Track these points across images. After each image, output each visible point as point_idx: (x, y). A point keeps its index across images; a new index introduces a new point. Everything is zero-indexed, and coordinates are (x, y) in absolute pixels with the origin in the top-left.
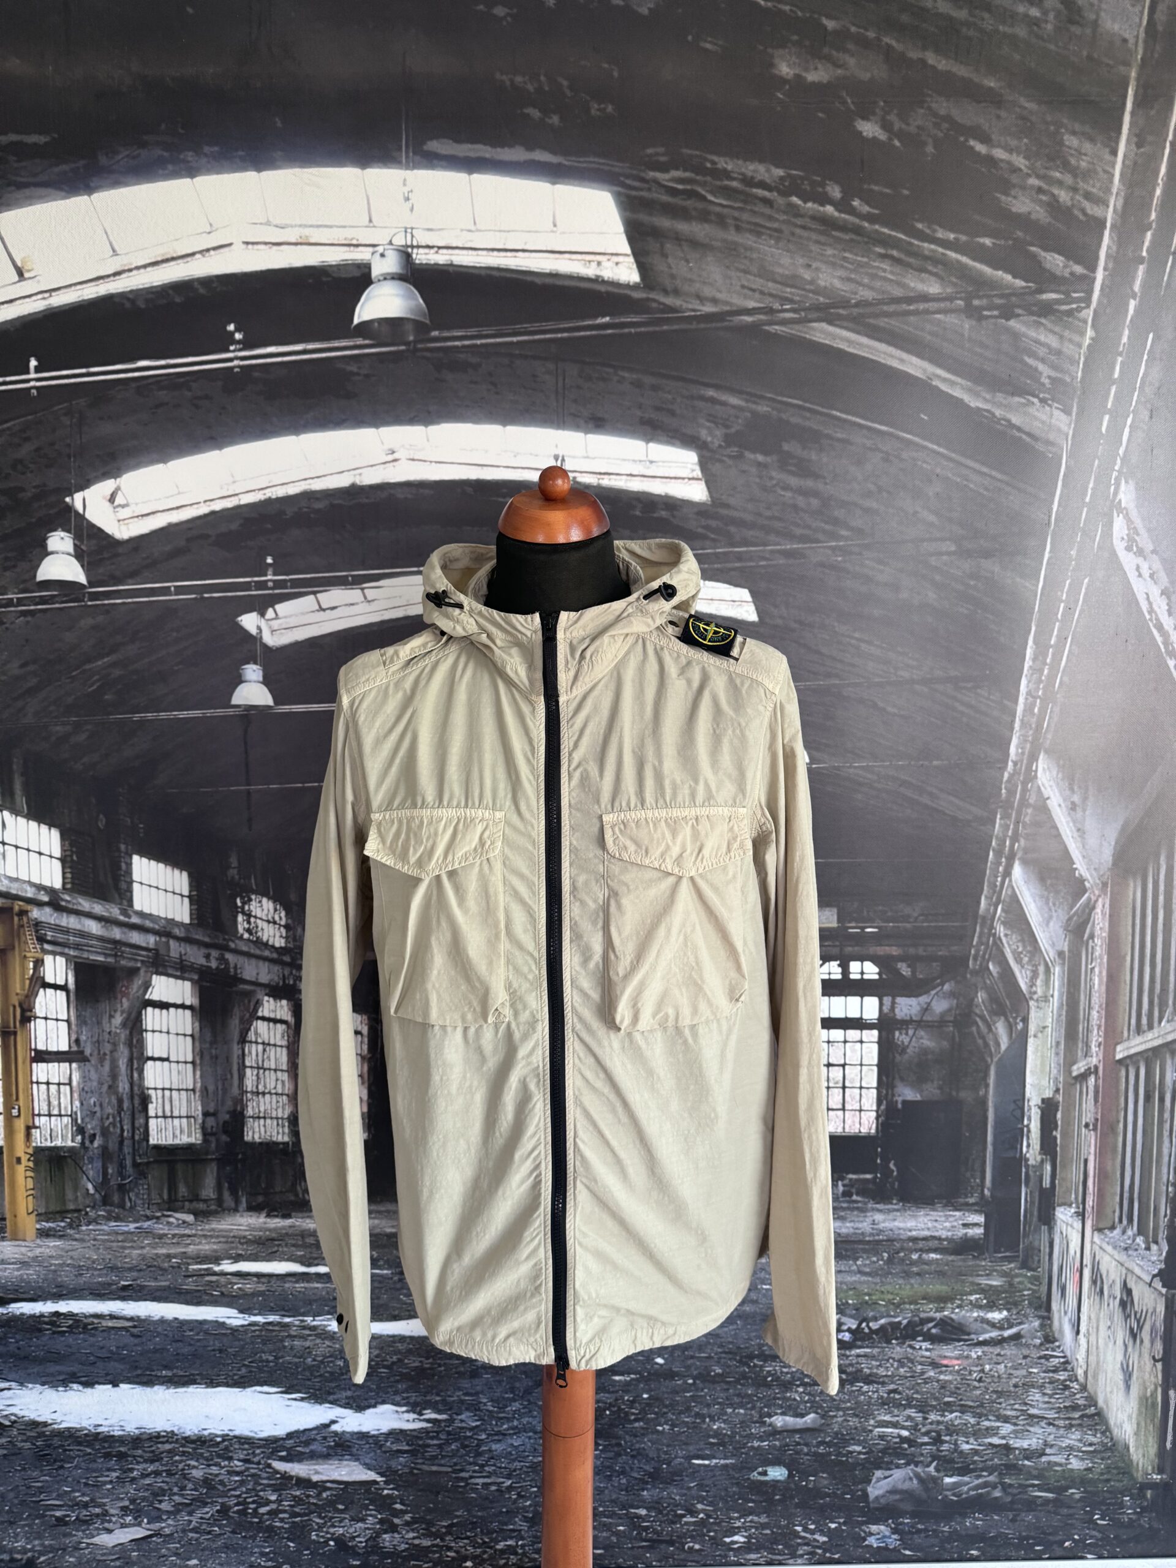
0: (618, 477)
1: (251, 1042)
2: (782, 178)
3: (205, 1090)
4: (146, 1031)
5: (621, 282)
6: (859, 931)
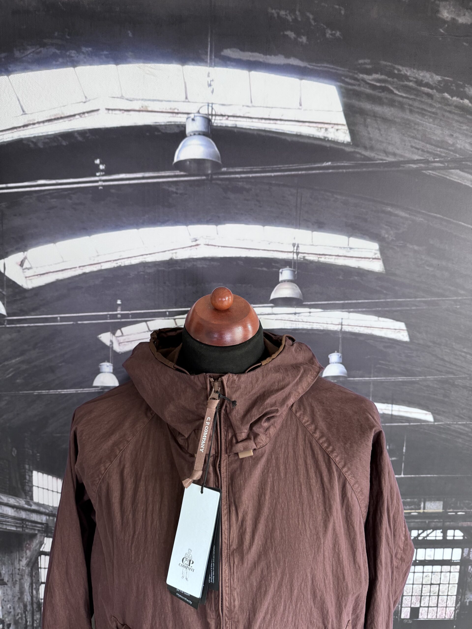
0: (330, 257)
2: (439, 82)
4: (41, 568)
5: (339, 141)
6: (454, 514)
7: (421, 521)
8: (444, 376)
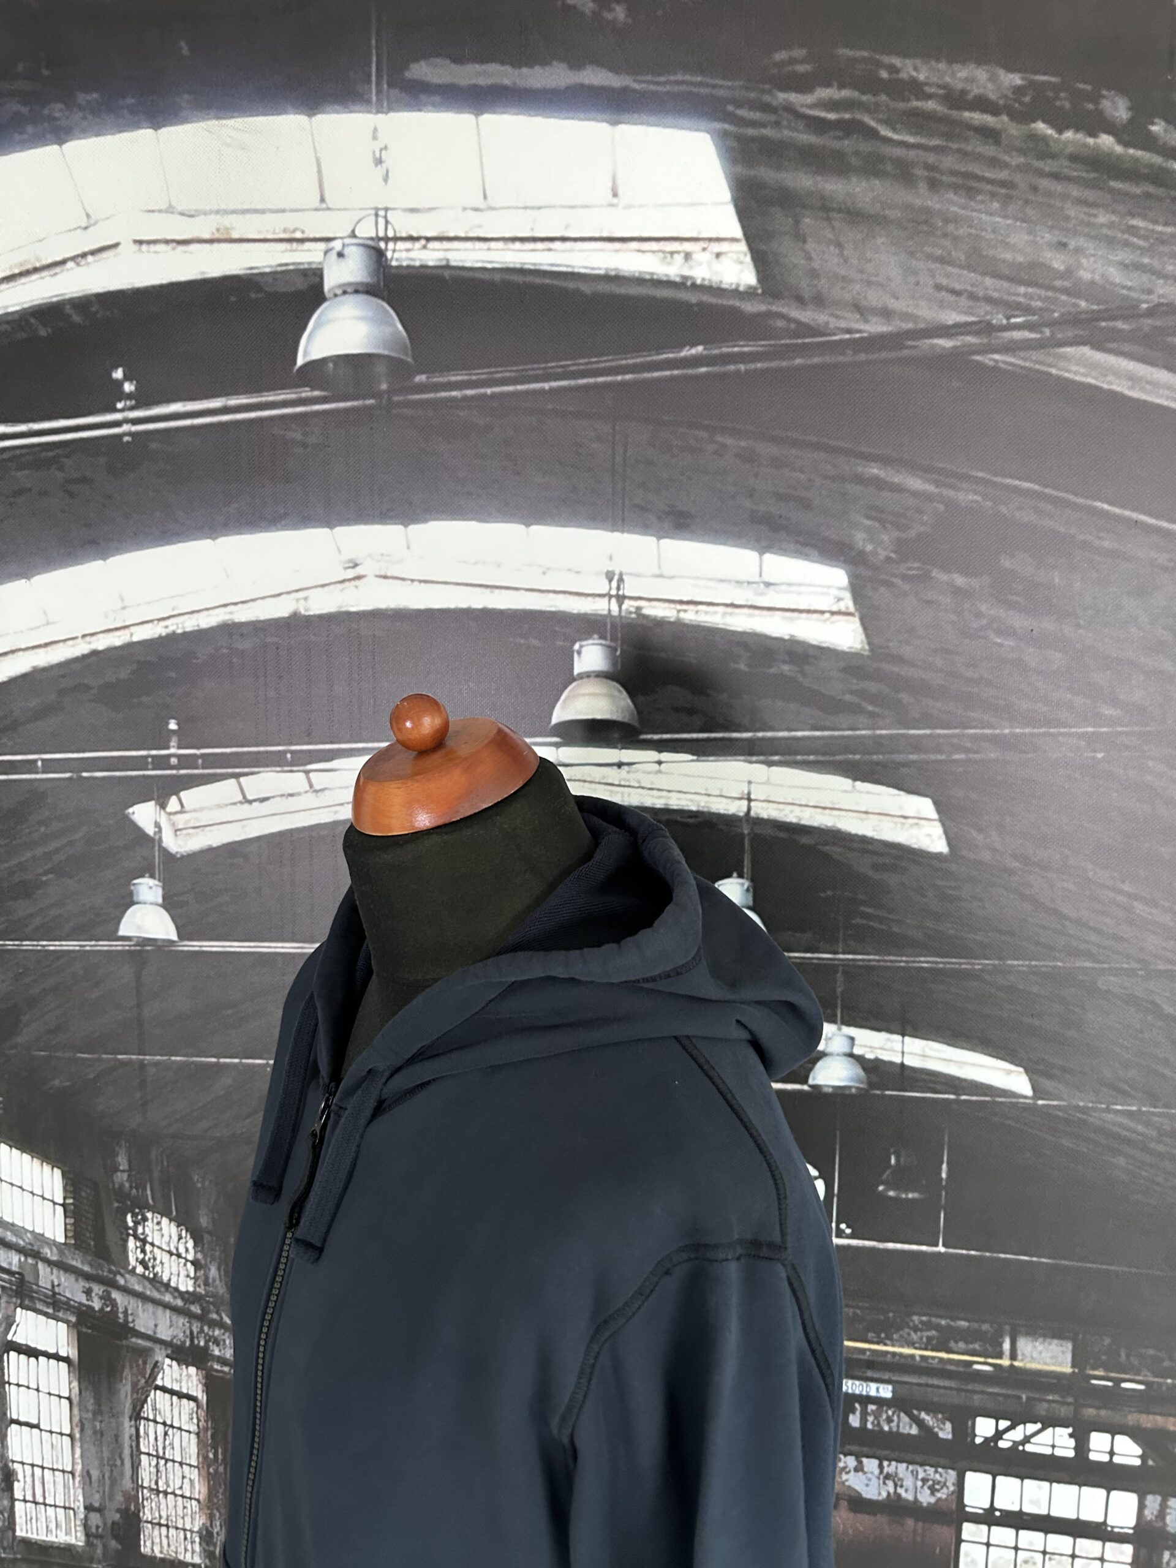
0: (712, 609)
1: (147, 1419)
2: (1018, 91)
3: (87, 1475)
4: (10, 1384)
5: (724, 286)
6: (1110, 1384)
7: (1003, 1391)
8: (1061, 961)
